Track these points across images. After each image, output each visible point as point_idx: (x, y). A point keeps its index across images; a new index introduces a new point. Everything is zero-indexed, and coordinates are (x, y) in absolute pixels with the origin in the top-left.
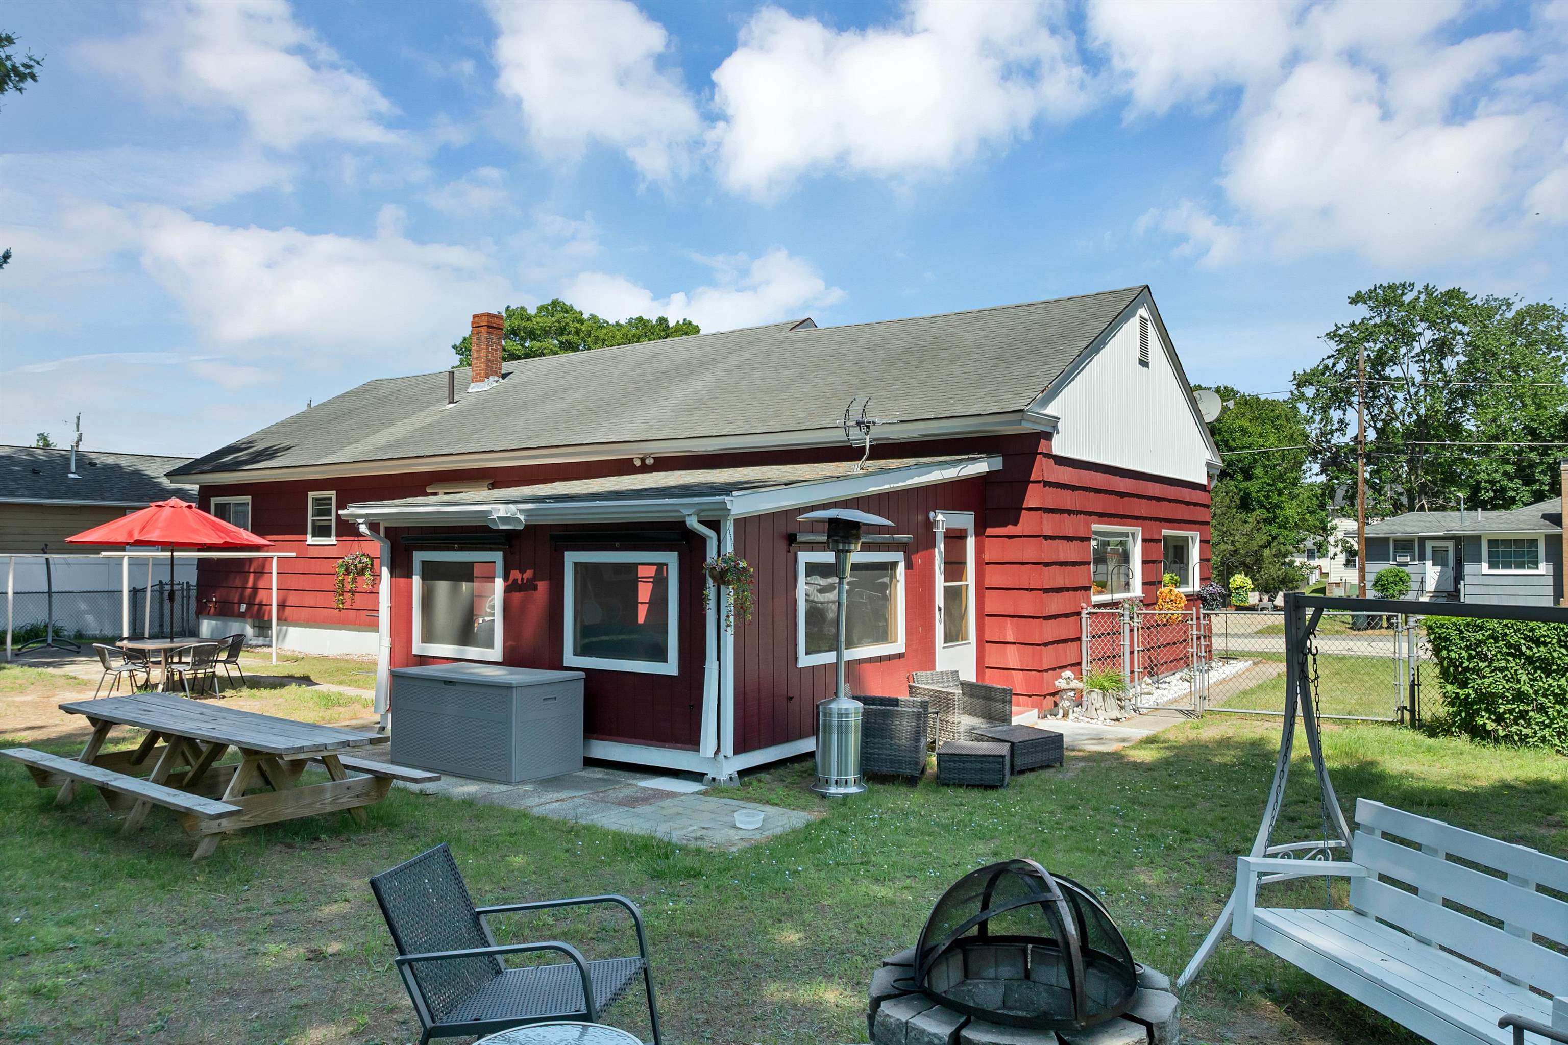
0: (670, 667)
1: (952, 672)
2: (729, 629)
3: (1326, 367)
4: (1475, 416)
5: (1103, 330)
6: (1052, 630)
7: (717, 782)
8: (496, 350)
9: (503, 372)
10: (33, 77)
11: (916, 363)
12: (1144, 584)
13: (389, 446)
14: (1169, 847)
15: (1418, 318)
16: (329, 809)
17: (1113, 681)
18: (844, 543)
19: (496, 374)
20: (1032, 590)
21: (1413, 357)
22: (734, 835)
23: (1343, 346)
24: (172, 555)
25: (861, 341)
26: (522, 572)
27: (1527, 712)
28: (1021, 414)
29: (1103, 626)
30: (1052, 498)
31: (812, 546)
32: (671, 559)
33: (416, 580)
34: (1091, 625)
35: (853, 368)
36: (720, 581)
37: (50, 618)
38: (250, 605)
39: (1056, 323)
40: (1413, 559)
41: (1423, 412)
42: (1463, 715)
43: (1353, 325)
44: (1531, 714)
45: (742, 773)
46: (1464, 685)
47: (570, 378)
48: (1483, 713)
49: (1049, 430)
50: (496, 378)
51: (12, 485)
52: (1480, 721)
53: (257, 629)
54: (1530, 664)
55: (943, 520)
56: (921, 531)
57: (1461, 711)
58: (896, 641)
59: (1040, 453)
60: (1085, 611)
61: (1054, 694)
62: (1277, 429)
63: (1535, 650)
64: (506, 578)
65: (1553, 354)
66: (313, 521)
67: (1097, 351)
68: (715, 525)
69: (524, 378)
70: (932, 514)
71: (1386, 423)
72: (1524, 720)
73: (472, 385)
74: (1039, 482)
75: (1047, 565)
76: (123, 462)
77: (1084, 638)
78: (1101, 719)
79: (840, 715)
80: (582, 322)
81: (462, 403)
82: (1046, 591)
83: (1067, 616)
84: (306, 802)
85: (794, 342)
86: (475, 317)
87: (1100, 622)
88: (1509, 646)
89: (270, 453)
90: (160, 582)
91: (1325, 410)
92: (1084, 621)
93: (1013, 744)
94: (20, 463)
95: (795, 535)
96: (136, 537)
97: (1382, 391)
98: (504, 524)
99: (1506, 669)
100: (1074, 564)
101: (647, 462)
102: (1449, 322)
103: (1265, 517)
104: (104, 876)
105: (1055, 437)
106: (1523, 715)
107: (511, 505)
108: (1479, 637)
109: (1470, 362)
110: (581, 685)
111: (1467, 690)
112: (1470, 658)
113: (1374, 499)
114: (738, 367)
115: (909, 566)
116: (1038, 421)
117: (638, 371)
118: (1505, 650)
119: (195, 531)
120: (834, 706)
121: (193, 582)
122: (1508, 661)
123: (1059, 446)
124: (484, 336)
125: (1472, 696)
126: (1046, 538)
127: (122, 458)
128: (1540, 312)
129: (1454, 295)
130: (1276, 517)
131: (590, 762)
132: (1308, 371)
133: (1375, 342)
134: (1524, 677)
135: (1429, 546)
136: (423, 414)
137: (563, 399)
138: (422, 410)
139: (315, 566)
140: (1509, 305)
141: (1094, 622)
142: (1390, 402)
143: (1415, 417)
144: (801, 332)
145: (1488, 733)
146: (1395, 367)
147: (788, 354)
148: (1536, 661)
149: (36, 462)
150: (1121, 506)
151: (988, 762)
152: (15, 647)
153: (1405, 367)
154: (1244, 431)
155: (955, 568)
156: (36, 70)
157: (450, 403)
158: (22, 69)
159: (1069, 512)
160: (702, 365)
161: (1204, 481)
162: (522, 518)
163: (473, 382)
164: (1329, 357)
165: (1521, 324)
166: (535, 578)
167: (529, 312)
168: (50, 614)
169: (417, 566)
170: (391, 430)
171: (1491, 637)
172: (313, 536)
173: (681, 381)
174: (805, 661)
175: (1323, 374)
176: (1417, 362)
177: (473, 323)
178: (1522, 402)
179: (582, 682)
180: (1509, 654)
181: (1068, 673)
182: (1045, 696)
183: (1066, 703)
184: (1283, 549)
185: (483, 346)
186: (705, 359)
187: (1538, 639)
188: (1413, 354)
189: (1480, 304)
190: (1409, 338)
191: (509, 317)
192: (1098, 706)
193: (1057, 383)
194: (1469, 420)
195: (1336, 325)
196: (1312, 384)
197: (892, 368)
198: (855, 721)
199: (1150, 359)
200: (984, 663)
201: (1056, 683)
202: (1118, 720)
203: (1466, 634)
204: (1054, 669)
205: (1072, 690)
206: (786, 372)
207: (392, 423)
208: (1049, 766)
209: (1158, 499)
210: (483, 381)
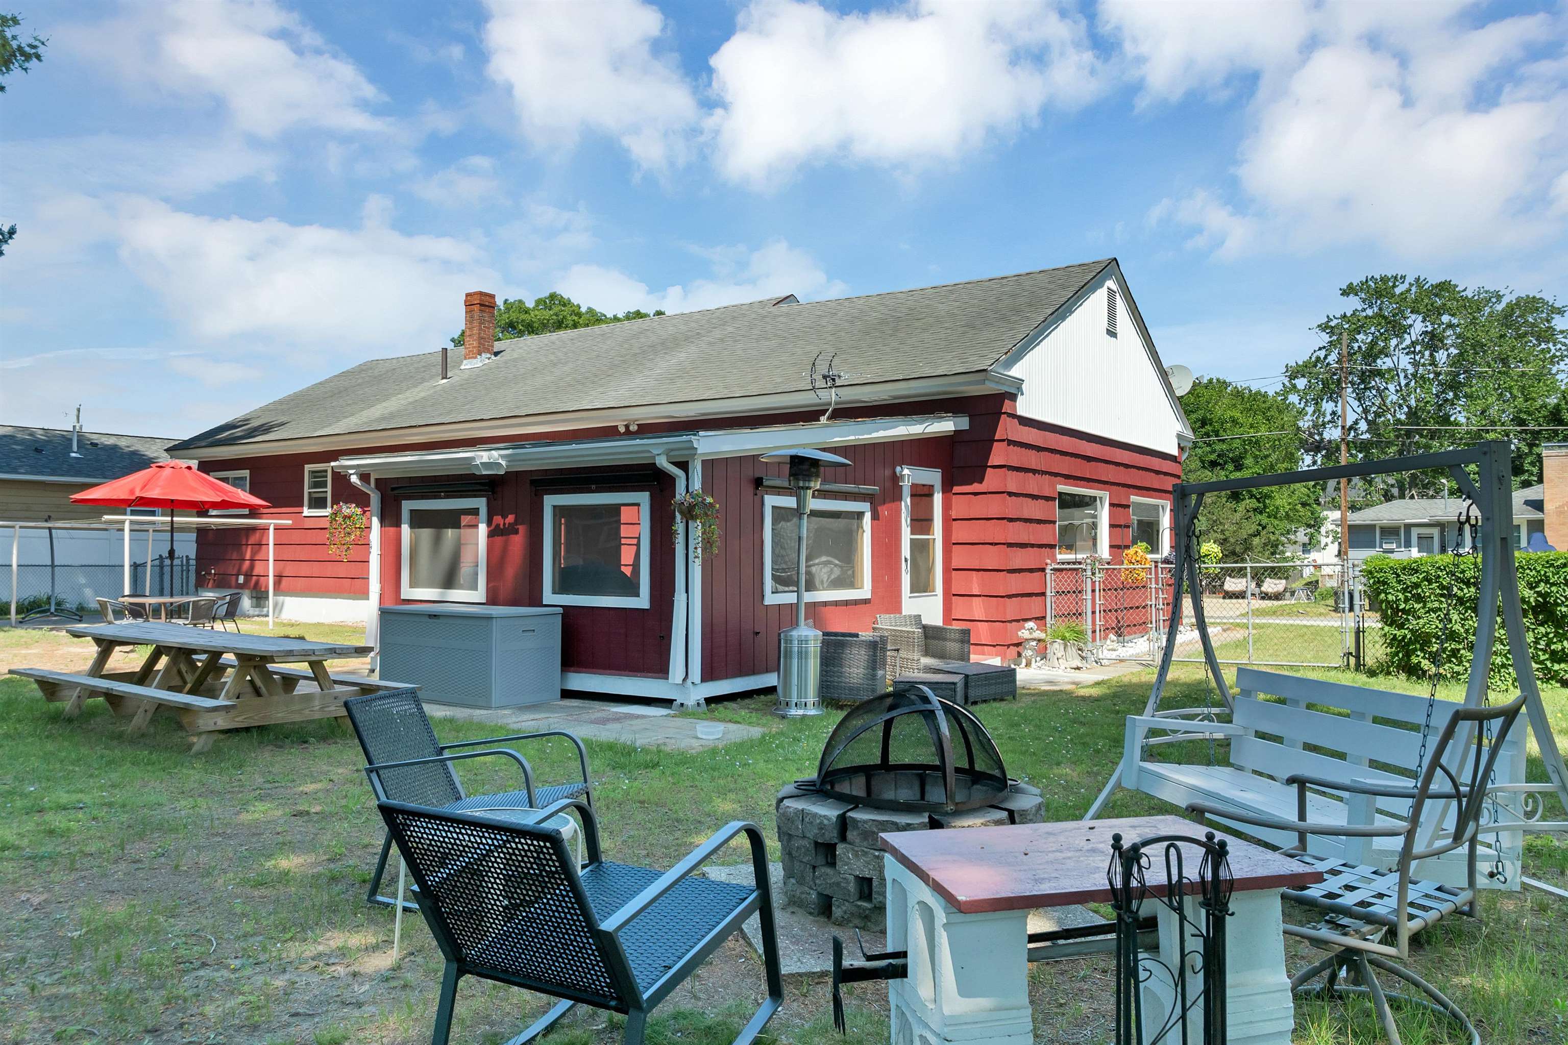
0: (642, 601)
1: (915, 616)
2: (696, 560)
3: (1318, 358)
4: (1466, 408)
5: (1069, 299)
6: (1016, 583)
7: (685, 707)
8: (489, 328)
9: (495, 350)
10: (38, 57)
11: (890, 332)
12: (1111, 547)
13: (383, 418)
14: (1098, 751)
15: (1409, 310)
16: (317, 716)
17: (1075, 632)
18: (804, 480)
19: (488, 351)
20: (996, 544)
21: (1403, 349)
22: (695, 743)
23: (1335, 338)
24: (172, 521)
25: (840, 314)
26: (504, 517)
27: (1459, 650)
28: (984, 373)
29: (1066, 581)
30: (1016, 457)
31: (778, 490)
32: (643, 498)
33: (405, 529)
34: (1055, 581)
35: (831, 338)
36: (688, 516)
37: (53, 590)
38: (248, 576)
39: (1025, 294)
40: (1399, 546)
41: (1413, 403)
42: (1401, 655)
43: (1345, 316)
44: (1462, 652)
45: (709, 701)
46: (1401, 626)
47: (560, 354)
48: (1419, 653)
49: (1013, 391)
50: (489, 355)
51: (16, 463)
52: (1414, 660)
53: (254, 600)
54: (1461, 604)
55: (909, 475)
56: (888, 484)
57: (1398, 652)
58: (862, 587)
59: (1005, 413)
60: (1049, 567)
61: (1018, 645)
62: (1268, 420)
63: (1466, 591)
64: (489, 523)
65: (1543, 346)
66: (310, 493)
67: (1064, 318)
68: (684, 466)
69: (515, 355)
70: (898, 469)
71: (1377, 415)
72: (1456, 658)
73: (465, 362)
74: (1003, 440)
75: (1011, 520)
76: (122, 443)
77: (1048, 593)
78: (1063, 667)
79: (800, 641)
80: (579, 315)
81: (456, 379)
82: (1010, 545)
83: (1031, 571)
84: (294, 708)
85: (776, 316)
86: (467, 295)
87: (1063, 577)
88: (1442, 587)
89: (265, 429)
90: (161, 556)
91: (1317, 402)
92: (1048, 576)
93: (967, 676)
94: (22, 442)
95: (762, 479)
96: (138, 493)
97: (1373, 383)
98: (486, 469)
99: (1440, 609)
100: (1039, 522)
101: (631, 428)
102: (1440, 314)
103: (1254, 506)
104: (109, 763)
105: (1020, 398)
106: (1455, 653)
107: (493, 452)
108: (1414, 579)
109: (1461, 354)
110: (559, 620)
111: (1403, 631)
112: (1406, 600)
113: (1365, 490)
114: (722, 340)
115: (875, 517)
116: (1002, 381)
117: (626, 346)
118: (1438, 591)
119: (194, 490)
120: (795, 633)
121: (193, 555)
122: (1441, 602)
123: (1024, 407)
124: (476, 314)
125: (1408, 637)
126: (1010, 494)
127: (123, 439)
128: (1531, 304)
129: (1444, 287)
130: (1265, 507)
131: (567, 694)
132: (1301, 363)
133: (1366, 334)
134: (1455, 617)
135: (1415, 532)
136: (417, 390)
137: (552, 372)
138: (415, 386)
139: (312, 537)
140: (1499, 297)
141: (1058, 577)
142: (1381, 393)
143: (1406, 409)
144: (784, 307)
145: (1424, 672)
146: (1386, 359)
147: (769, 327)
148: (1467, 601)
149: (37, 441)
150: (1087, 470)
151: (941, 689)
152: (19, 616)
153: (1395, 359)
154: (1234, 421)
155: (922, 522)
156: (41, 50)
157: (443, 378)
158: (27, 49)
159: (1034, 471)
160: (687, 339)
161: (1174, 451)
162: (504, 463)
163: (465, 358)
164: (1320, 349)
165: (1511, 316)
166: (516, 522)
167: (527, 305)
168: (53, 586)
169: (405, 515)
170: (384, 404)
171: (1426, 579)
172: (310, 507)
173: (665, 353)
174: (771, 599)
175: (1315, 366)
176: (1407, 354)
177: (465, 302)
178: (1511, 393)
179: (560, 618)
180: (1442, 595)
181: (1031, 624)
182: (1008, 646)
183: (1029, 653)
184: (1273, 538)
185: (476, 324)
186: (690, 333)
187: (1469, 580)
188: (1403, 346)
189: (1470, 297)
190: (1401, 330)
191: (508, 309)
192: (1060, 656)
193: (1022, 346)
194: (1460, 412)
195: (1328, 317)
196: (1303, 376)
197: (867, 337)
198: (814, 648)
199: (1119, 330)
200: (951, 614)
201: (1020, 633)
202: (1078, 668)
203: (1403, 577)
204: (1018, 621)
205: (1034, 640)
206: (768, 343)
207: (386, 398)
208: (1002, 700)
209: (1127, 466)
210: (476, 358)
